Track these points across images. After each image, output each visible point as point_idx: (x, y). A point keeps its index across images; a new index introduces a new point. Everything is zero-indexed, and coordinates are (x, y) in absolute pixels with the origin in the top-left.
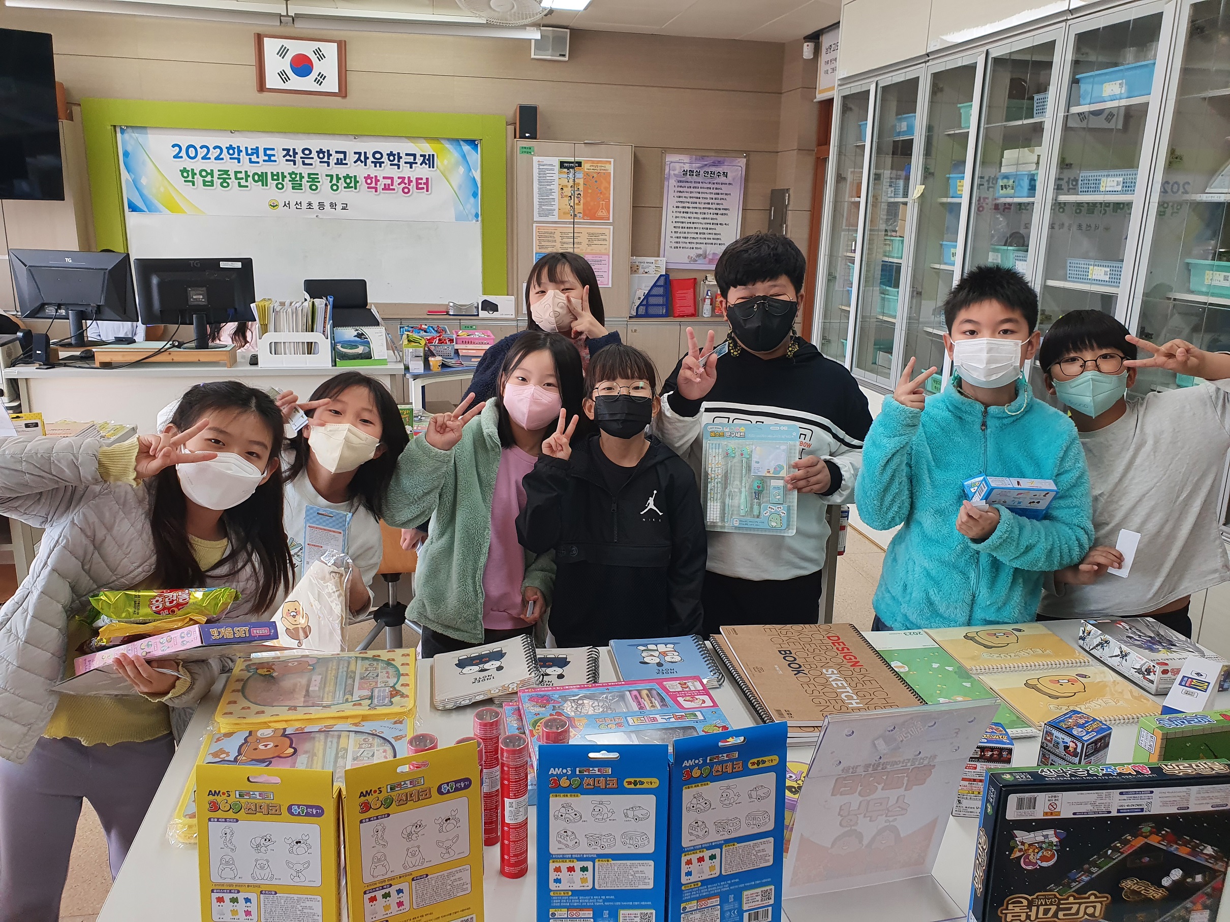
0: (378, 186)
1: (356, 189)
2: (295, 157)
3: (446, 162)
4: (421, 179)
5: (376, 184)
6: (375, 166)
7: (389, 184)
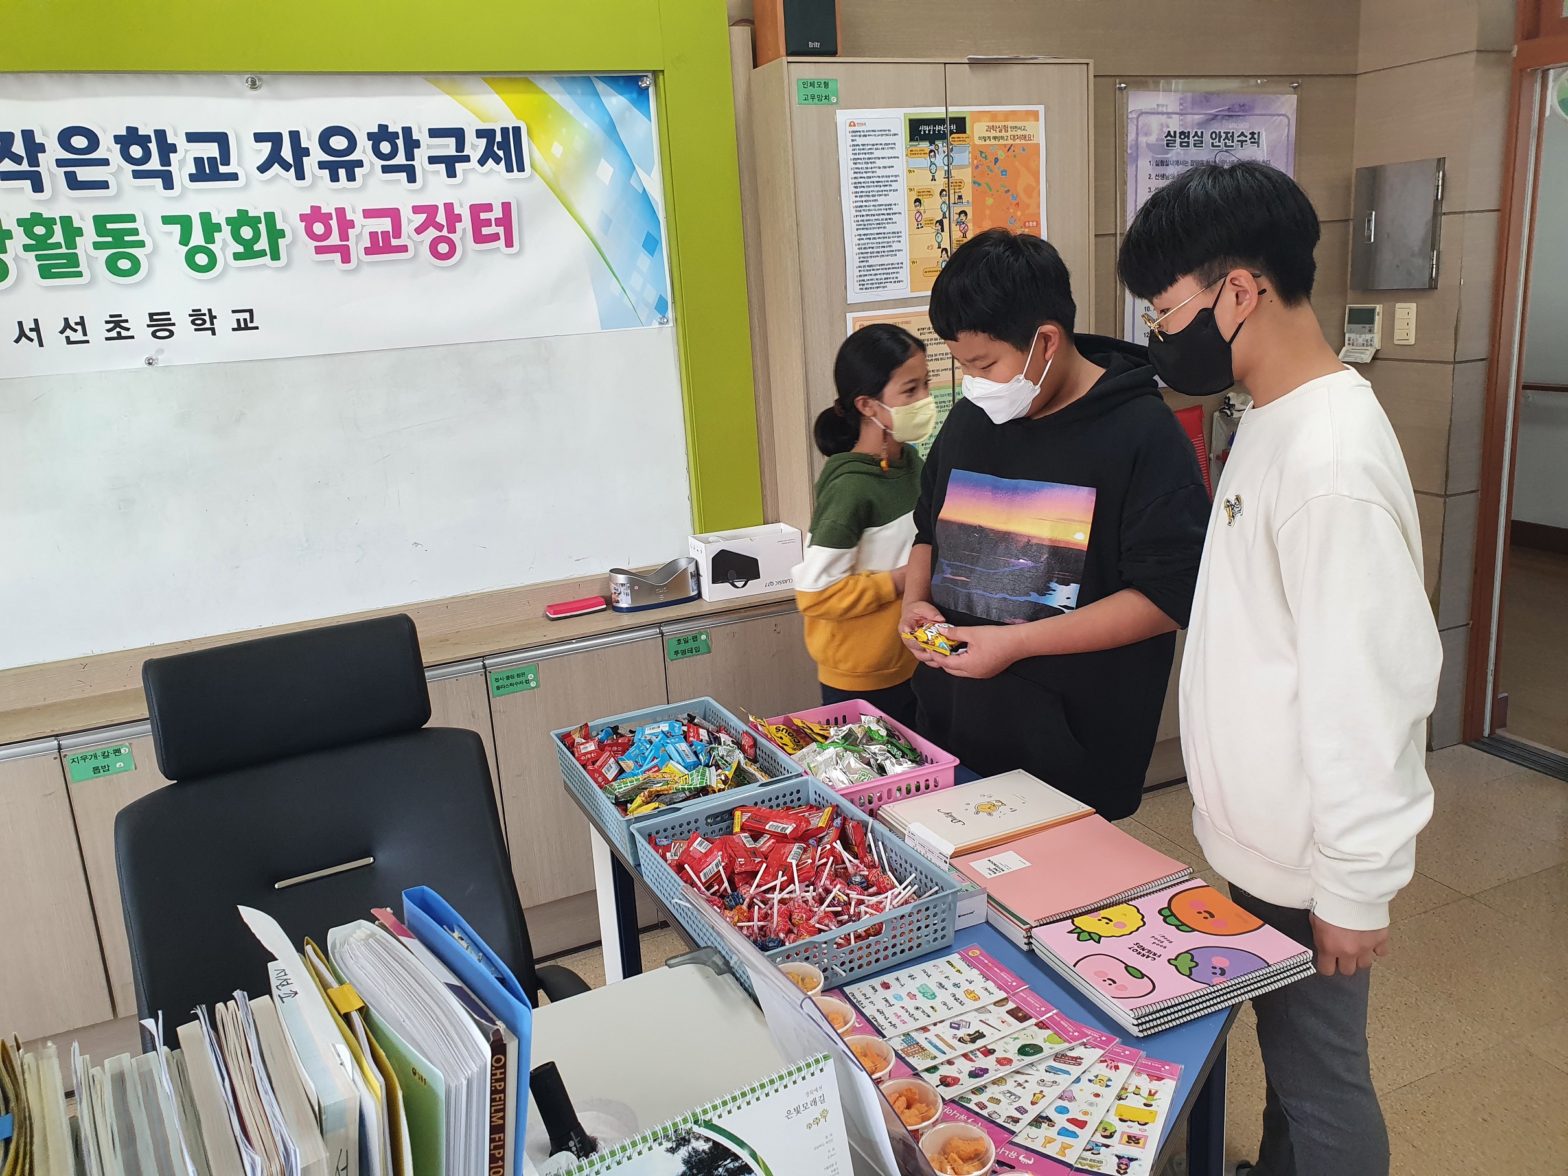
0: (351, 243)
1: (276, 256)
2: (34, 162)
3: (557, 149)
4: (488, 208)
5: (344, 236)
6: (335, 178)
7: (385, 234)
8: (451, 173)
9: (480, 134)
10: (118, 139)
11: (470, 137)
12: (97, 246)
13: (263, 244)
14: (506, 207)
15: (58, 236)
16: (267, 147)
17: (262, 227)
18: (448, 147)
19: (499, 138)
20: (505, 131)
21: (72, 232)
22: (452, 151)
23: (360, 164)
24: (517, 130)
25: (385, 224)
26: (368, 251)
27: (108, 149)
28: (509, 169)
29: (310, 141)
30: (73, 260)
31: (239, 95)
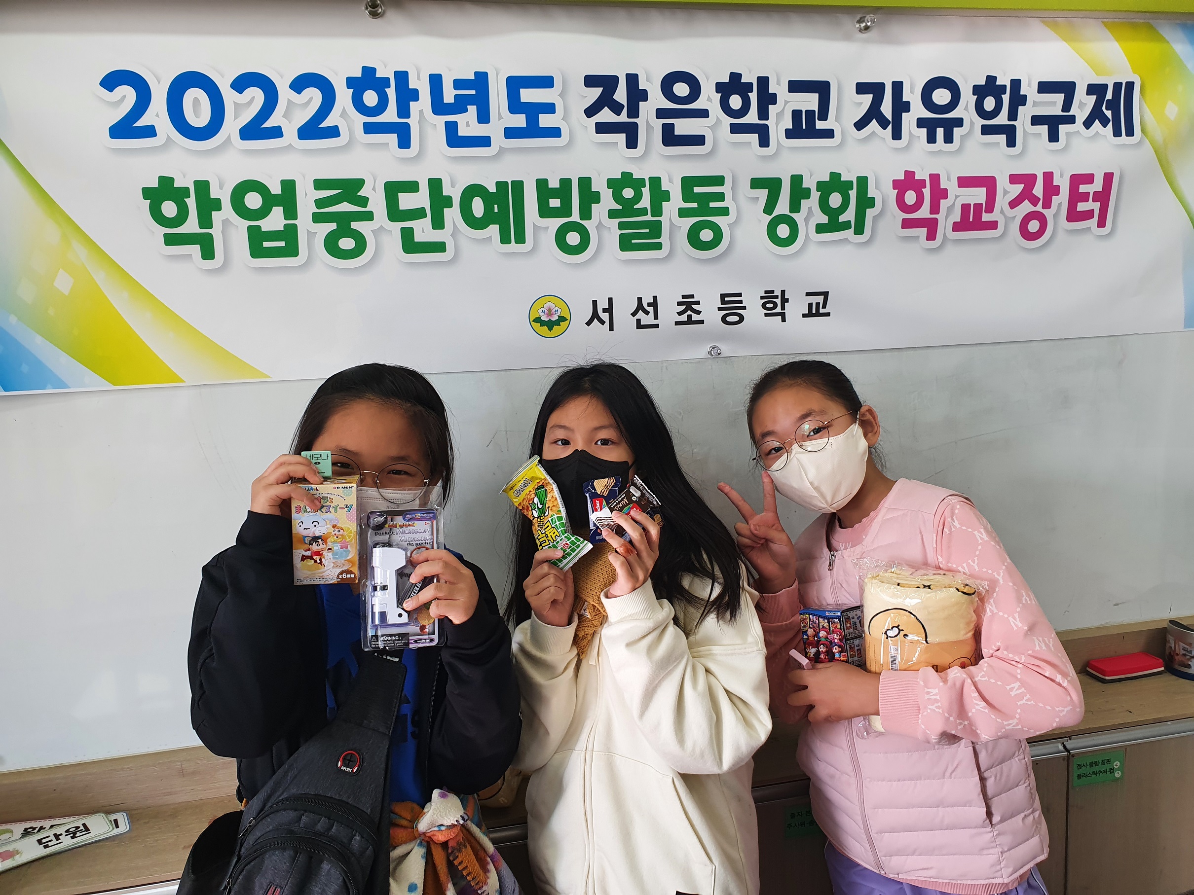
0: (941, 216)
1: (859, 230)
2: (634, 112)
3: (1172, 110)
4: (1089, 179)
5: (935, 208)
6: (931, 139)
7: (978, 207)
8: (1054, 137)
9: (1092, 89)
10: (720, 87)
11: (1080, 92)
12: (683, 213)
13: (849, 215)
14: (1108, 178)
15: (645, 202)
16: (867, 99)
17: (853, 194)
18: (1053, 104)
19: (1109, 96)
20: (1117, 86)
21: (660, 196)
22: (1057, 111)
23: (959, 122)
24: (1130, 85)
25: (978, 195)
26: (957, 227)
27: (709, 99)
28: (1117, 133)
29: (912, 95)
30: (655, 229)
31: (848, 38)
